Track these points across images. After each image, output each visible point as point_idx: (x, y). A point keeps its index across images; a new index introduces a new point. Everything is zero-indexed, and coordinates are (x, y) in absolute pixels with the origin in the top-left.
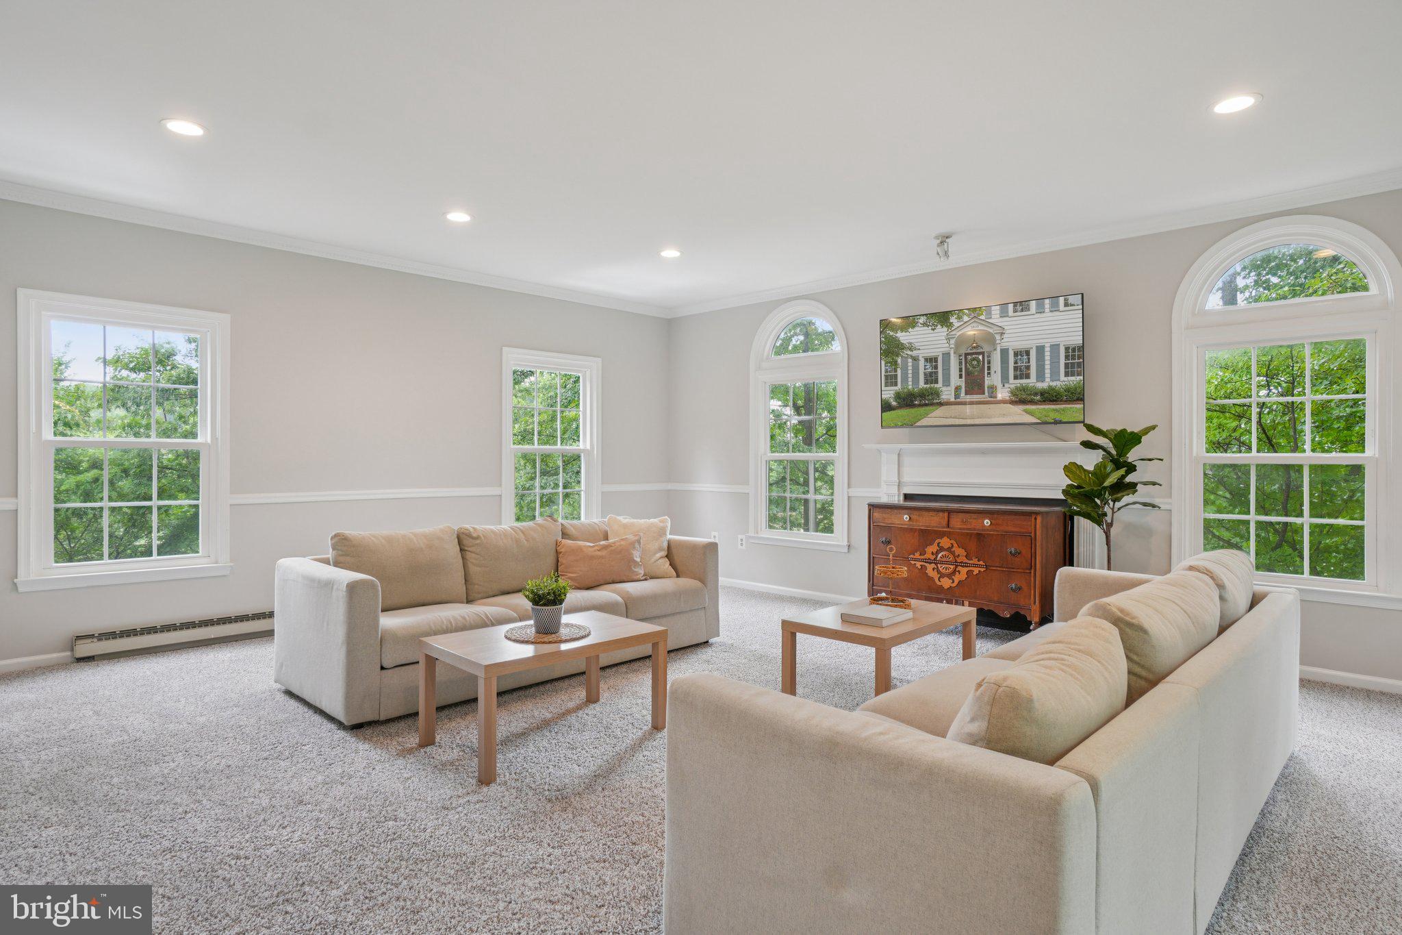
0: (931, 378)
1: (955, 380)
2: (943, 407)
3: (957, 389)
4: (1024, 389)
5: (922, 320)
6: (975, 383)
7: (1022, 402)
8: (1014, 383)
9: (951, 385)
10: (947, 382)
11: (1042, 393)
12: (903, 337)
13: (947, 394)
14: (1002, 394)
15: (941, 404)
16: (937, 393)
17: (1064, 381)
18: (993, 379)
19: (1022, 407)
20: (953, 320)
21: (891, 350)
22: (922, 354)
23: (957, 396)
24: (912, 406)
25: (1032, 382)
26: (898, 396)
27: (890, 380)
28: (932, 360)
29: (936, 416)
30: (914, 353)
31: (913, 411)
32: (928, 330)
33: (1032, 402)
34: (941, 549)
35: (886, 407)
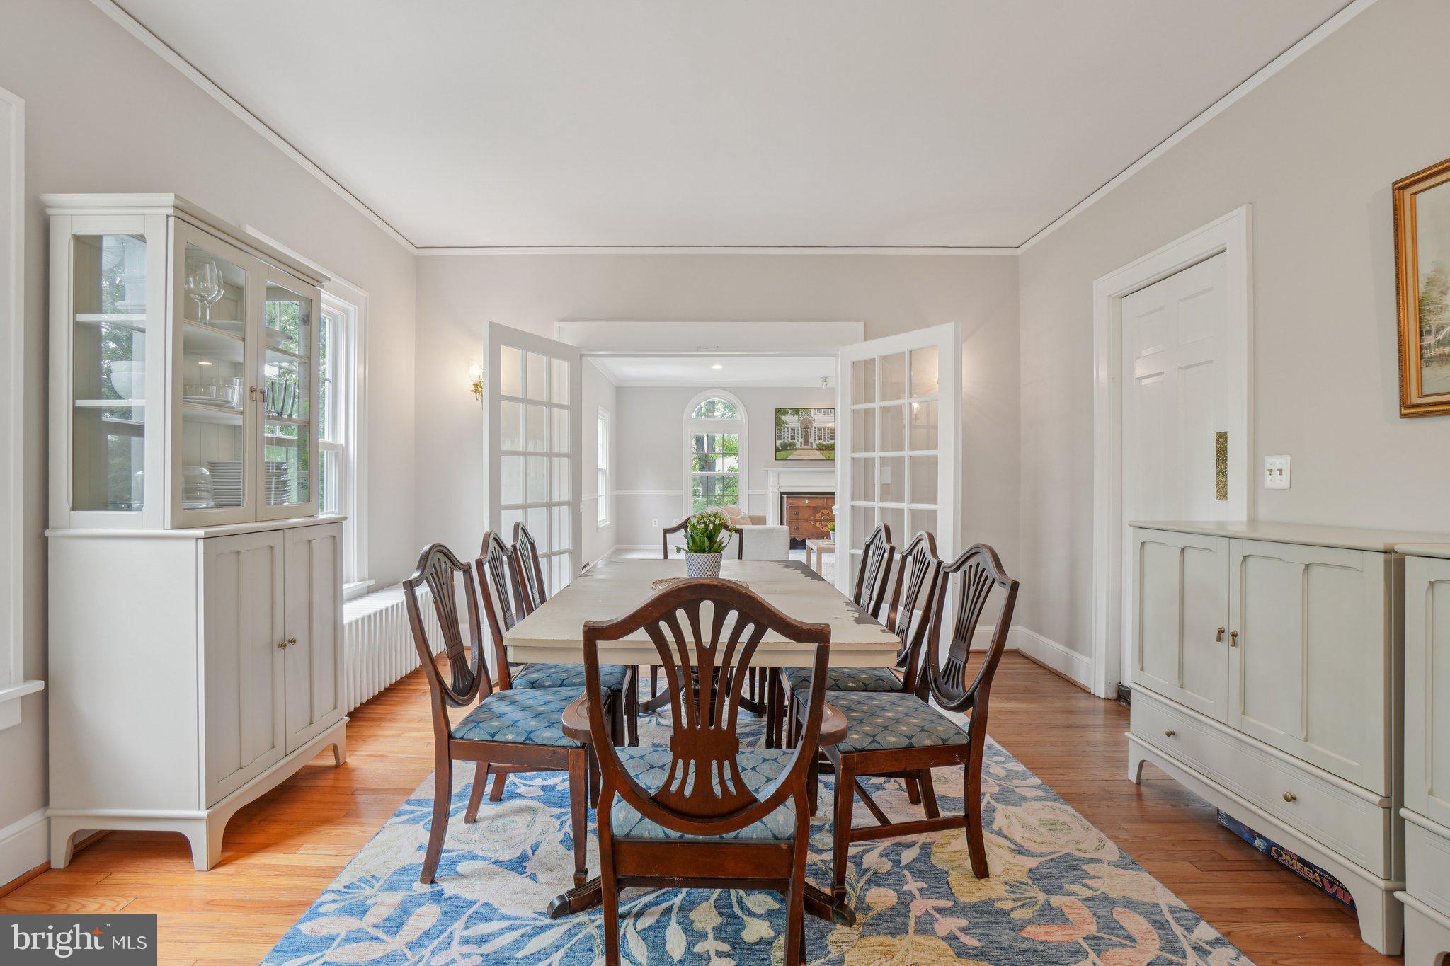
0: (793, 437)
1: (801, 440)
2: (797, 451)
3: (801, 443)
4: (820, 444)
5: (790, 411)
6: (806, 442)
7: (820, 449)
8: (818, 442)
9: (799, 442)
10: (798, 441)
11: (825, 446)
12: (784, 418)
13: (798, 445)
14: (815, 446)
15: (796, 449)
16: (794, 444)
17: (831, 442)
18: (811, 440)
19: (819, 452)
20: (800, 413)
21: (779, 423)
22: (791, 426)
23: (801, 446)
24: (787, 450)
25: (822, 441)
26: (781, 444)
27: (779, 437)
28: (793, 430)
29: (794, 455)
30: (788, 426)
31: (787, 452)
32: (791, 416)
33: (822, 450)
34: (823, 515)
35: (777, 450)
